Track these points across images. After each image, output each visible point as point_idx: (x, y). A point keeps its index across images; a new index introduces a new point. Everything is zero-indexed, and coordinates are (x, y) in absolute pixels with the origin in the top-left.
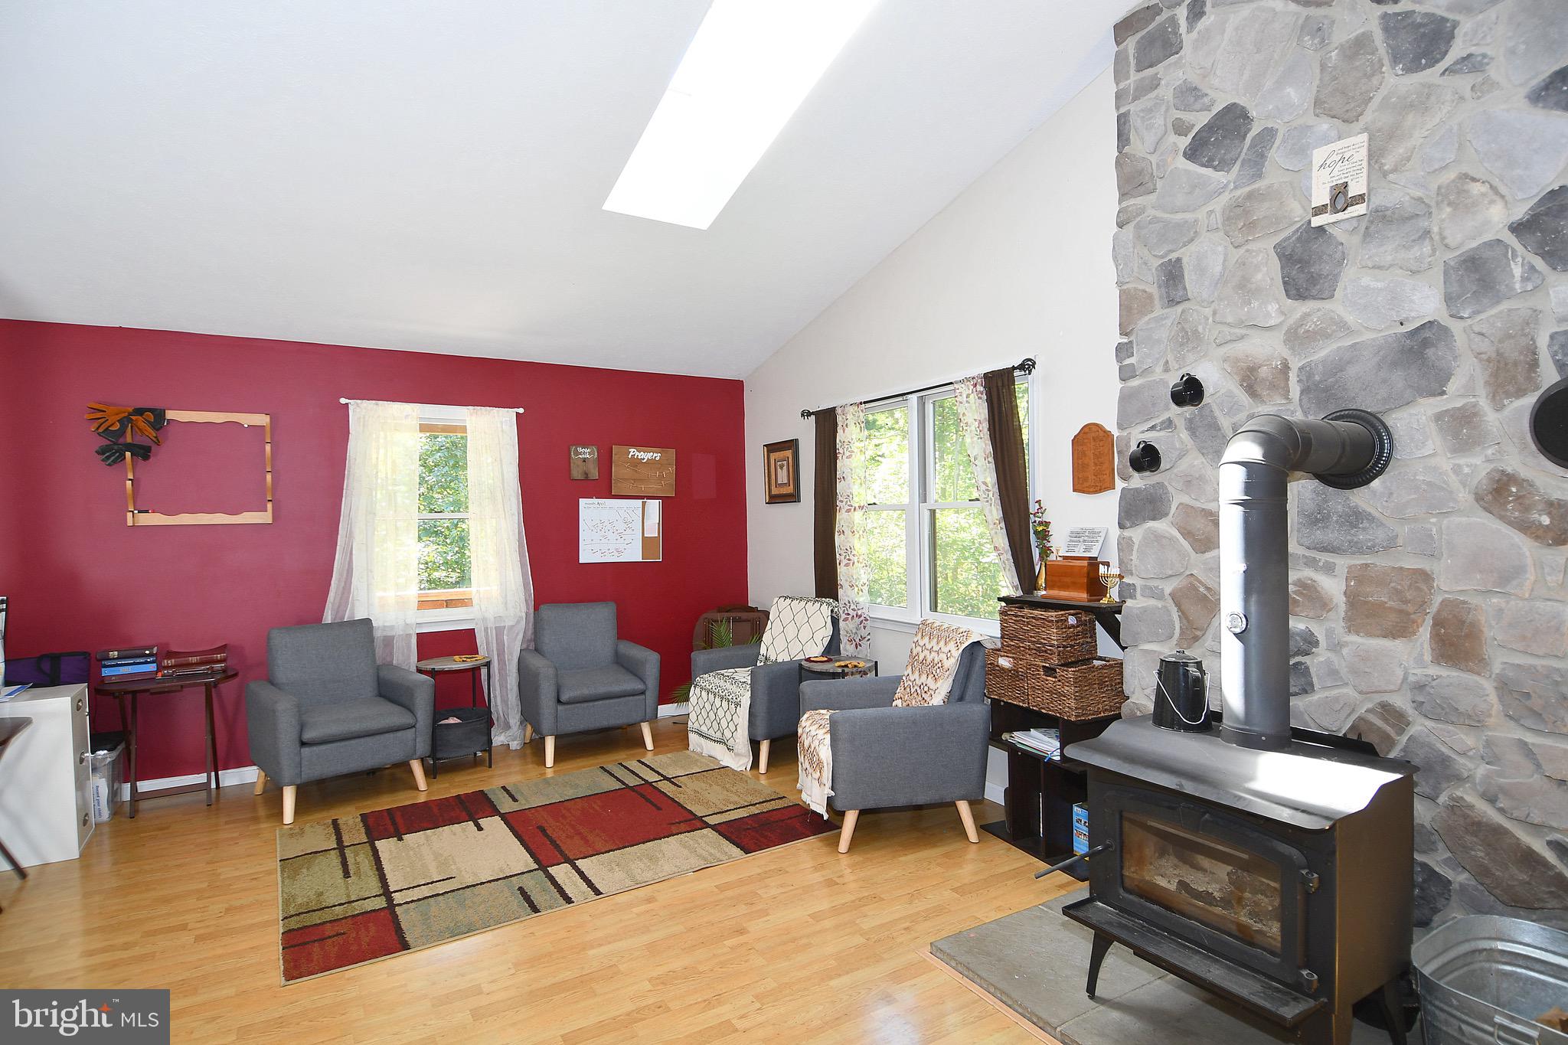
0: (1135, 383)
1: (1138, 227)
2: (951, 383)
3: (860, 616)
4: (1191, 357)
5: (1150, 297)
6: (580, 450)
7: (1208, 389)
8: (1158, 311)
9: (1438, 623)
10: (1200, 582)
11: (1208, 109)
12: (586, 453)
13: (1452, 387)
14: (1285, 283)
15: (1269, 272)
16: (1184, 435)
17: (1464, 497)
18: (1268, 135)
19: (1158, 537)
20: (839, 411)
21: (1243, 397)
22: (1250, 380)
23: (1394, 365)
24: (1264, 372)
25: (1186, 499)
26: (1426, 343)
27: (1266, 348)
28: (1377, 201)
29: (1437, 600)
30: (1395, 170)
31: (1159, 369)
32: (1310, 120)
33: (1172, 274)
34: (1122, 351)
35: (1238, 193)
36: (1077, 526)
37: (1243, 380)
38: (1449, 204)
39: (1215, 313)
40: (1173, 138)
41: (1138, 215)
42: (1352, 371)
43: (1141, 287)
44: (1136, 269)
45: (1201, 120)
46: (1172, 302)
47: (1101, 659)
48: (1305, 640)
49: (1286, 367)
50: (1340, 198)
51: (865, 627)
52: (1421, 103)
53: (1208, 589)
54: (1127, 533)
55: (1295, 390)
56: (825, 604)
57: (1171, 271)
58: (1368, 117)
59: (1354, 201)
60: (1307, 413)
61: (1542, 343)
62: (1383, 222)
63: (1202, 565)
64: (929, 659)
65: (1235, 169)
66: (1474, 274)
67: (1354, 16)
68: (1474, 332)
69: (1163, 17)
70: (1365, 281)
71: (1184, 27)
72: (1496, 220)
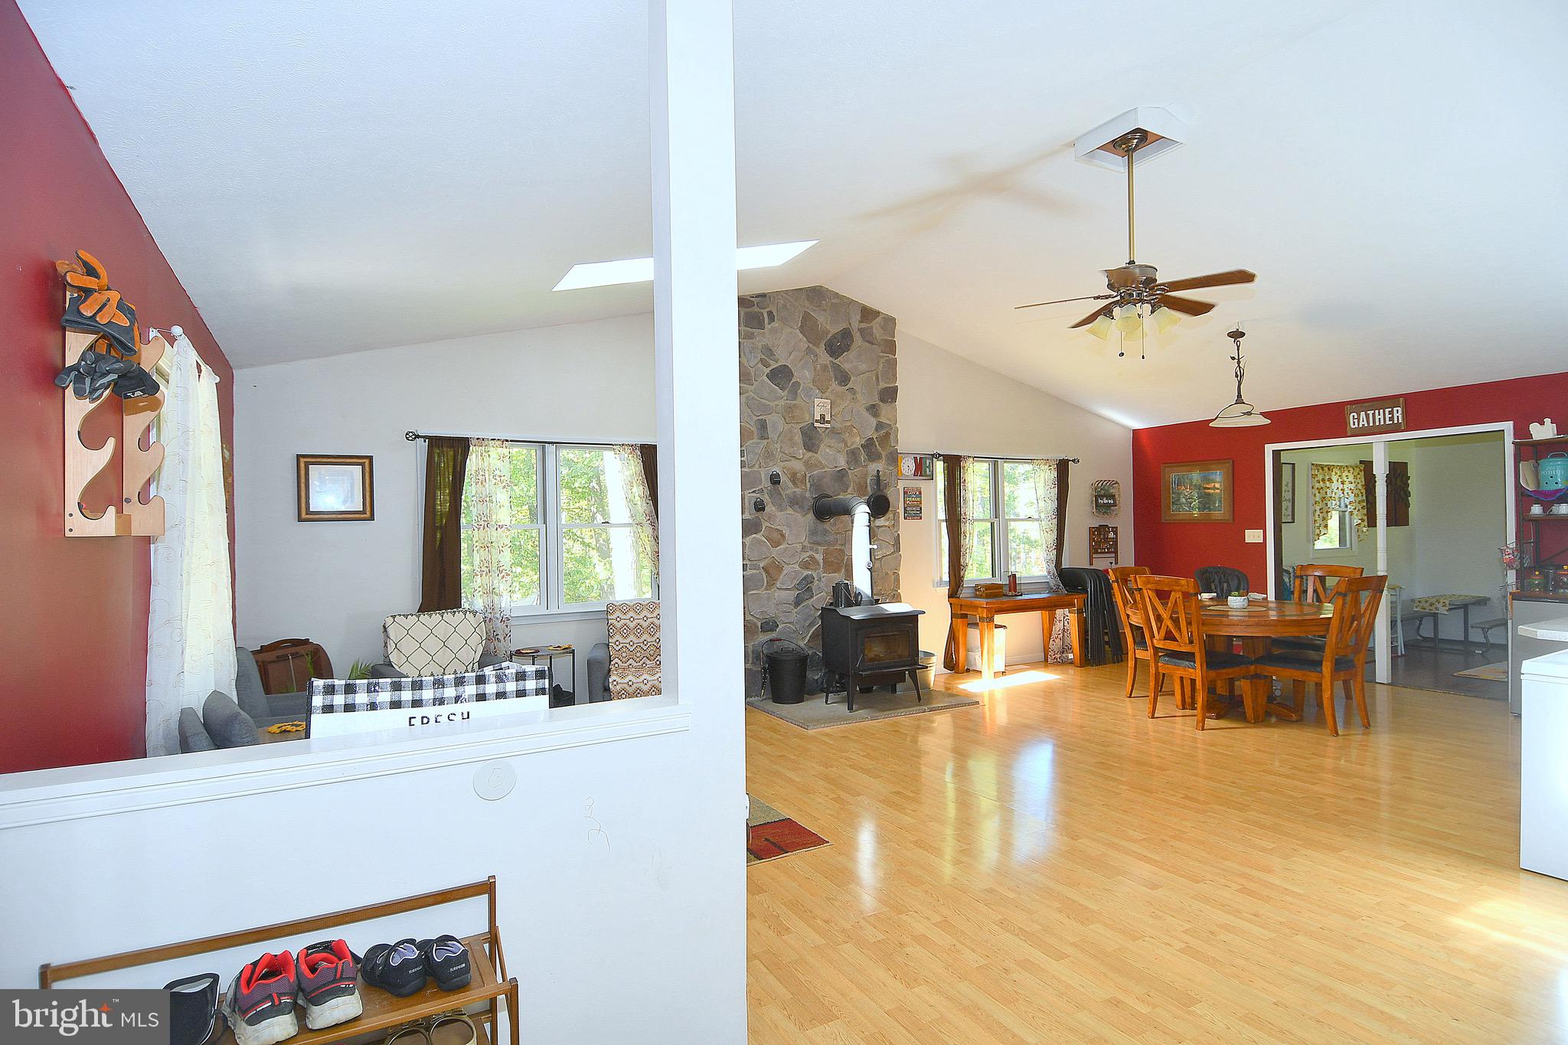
0: (748, 469)
1: (748, 399)
3: (505, 618)
4: (773, 464)
5: (753, 432)
7: (781, 478)
8: (757, 440)
10: (776, 560)
11: (777, 361)
13: (850, 491)
14: (804, 443)
15: (798, 438)
16: (766, 496)
18: (797, 384)
19: (759, 541)
20: (474, 442)
21: (790, 485)
22: (794, 478)
23: (835, 480)
24: (797, 475)
25: (768, 524)
26: (843, 476)
27: (798, 466)
28: (832, 424)
29: (846, 558)
30: (835, 416)
31: (757, 466)
32: (812, 386)
33: (763, 426)
35: (788, 402)
37: (791, 477)
38: (849, 433)
39: (781, 447)
40: (761, 366)
41: (747, 393)
42: (825, 480)
43: (749, 426)
44: (747, 418)
45: (774, 365)
46: (762, 438)
48: (812, 578)
49: (805, 475)
50: (823, 419)
51: (507, 626)
52: (842, 396)
53: (778, 562)
55: (808, 484)
56: (461, 612)
57: (762, 424)
58: (827, 394)
59: (828, 422)
60: (812, 493)
61: (868, 482)
62: (833, 432)
63: (775, 552)
64: (645, 625)
65: (786, 392)
66: (853, 456)
67: (825, 358)
68: (853, 474)
69: (756, 309)
70: (827, 450)
71: (766, 321)
72: (858, 441)
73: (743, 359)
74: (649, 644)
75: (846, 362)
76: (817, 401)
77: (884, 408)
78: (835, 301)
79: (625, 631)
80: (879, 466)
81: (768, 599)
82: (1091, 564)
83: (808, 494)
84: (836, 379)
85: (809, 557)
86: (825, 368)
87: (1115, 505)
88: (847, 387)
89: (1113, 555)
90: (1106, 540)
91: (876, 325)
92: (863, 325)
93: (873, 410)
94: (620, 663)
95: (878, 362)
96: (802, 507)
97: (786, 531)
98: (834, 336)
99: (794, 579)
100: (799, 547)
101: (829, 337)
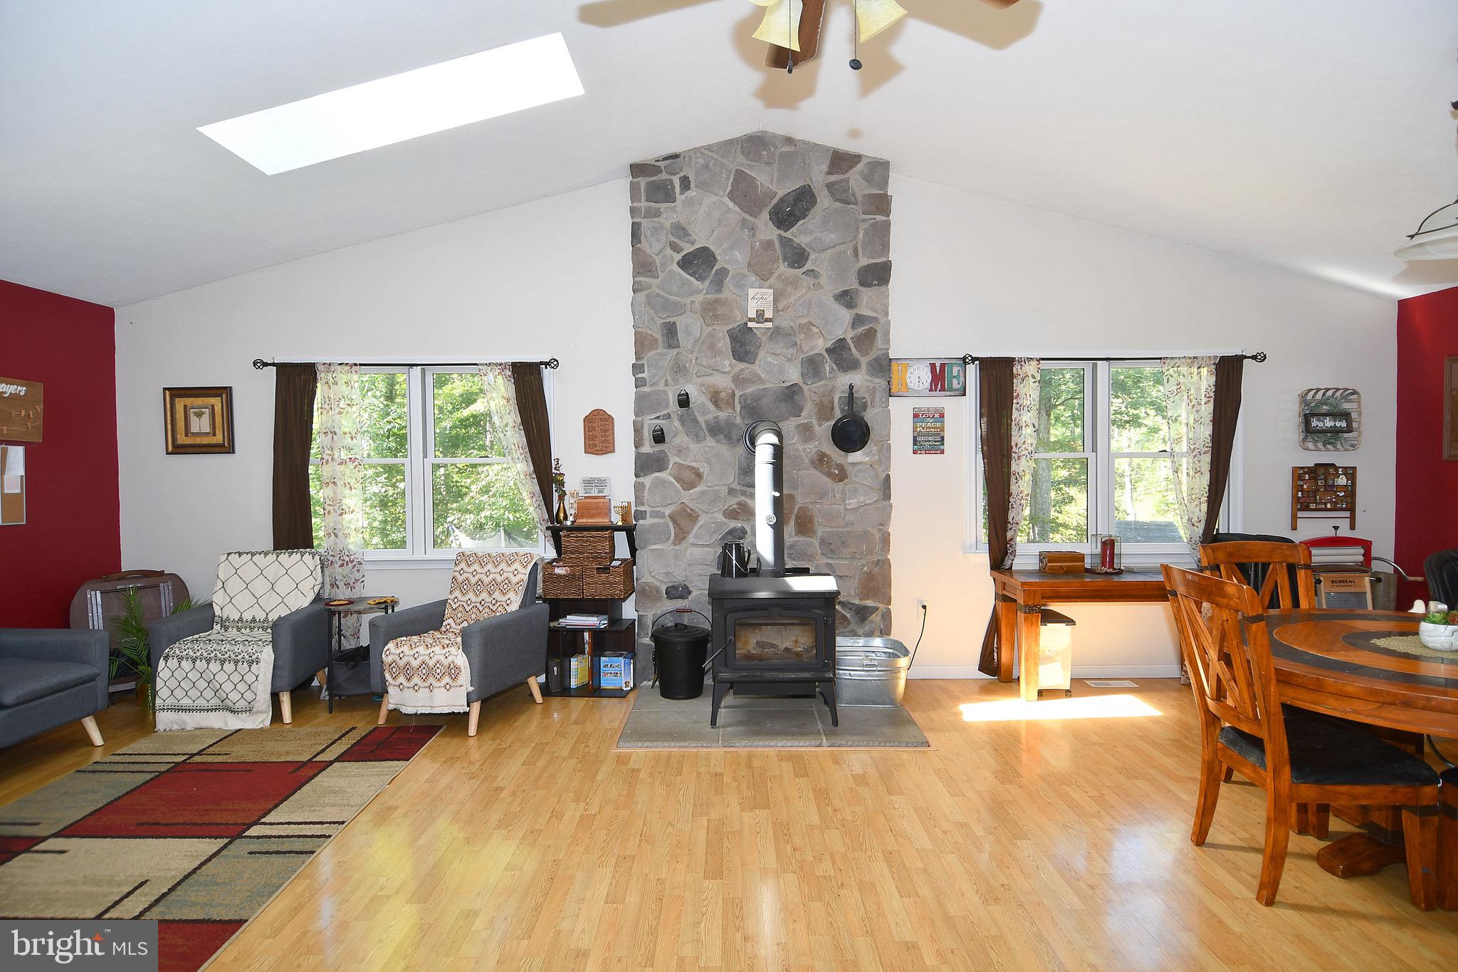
0: (646, 389)
1: (647, 296)
2: (476, 364)
3: (353, 561)
4: (682, 380)
5: (656, 340)
7: (692, 399)
8: (661, 350)
9: (797, 517)
10: (688, 507)
11: (693, 243)
13: (803, 414)
14: (732, 351)
15: (725, 344)
16: (677, 423)
17: (806, 461)
18: (723, 272)
19: (661, 482)
20: (321, 368)
21: (711, 407)
22: (715, 398)
23: (781, 400)
24: (723, 395)
25: (678, 460)
26: (794, 393)
27: (723, 382)
28: (776, 323)
29: (797, 507)
30: (782, 311)
31: (662, 383)
32: (747, 273)
33: (670, 332)
34: (637, 368)
35: (709, 296)
36: (589, 475)
37: (712, 398)
38: (804, 333)
39: (697, 359)
40: (669, 251)
41: (647, 289)
42: (764, 401)
43: (650, 332)
44: (646, 321)
45: (688, 249)
46: (670, 346)
47: (618, 560)
48: (742, 532)
49: (734, 394)
50: (760, 316)
52: (794, 283)
53: (691, 510)
54: (640, 480)
55: (738, 407)
56: (307, 554)
57: (670, 329)
58: (771, 281)
59: (767, 320)
60: (743, 418)
61: (836, 400)
62: (777, 333)
63: (688, 497)
64: (486, 580)
65: (707, 282)
66: (812, 366)
67: (767, 230)
68: (811, 391)
69: (664, 176)
70: (769, 359)
71: (678, 189)
72: (820, 345)
73: (644, 245)
74: (498, 604)
75: (801, 234)
76: (752, 292)
77: (867, 297)
78: (786, 149)
79: (465, 587)
80: (859, 379)
81: (676, 557)
82: (1294, 528)
83: (738, 420)
84: (785, 259)
85: (740, 504)
86: (768, 245)
87: (1349, 429)
88: (805, 269)
89: (1347, 514)
90: (1332, 488)
91: (855, 178)
92: (833, 178)
93: (846, 298)
94: (453, 624)
95: (858, 228)
96: (728, 437)
97: (704, 469)
98: (782, 200)
99: (714, 532)
100: (724, 490)
101: (775, 201)
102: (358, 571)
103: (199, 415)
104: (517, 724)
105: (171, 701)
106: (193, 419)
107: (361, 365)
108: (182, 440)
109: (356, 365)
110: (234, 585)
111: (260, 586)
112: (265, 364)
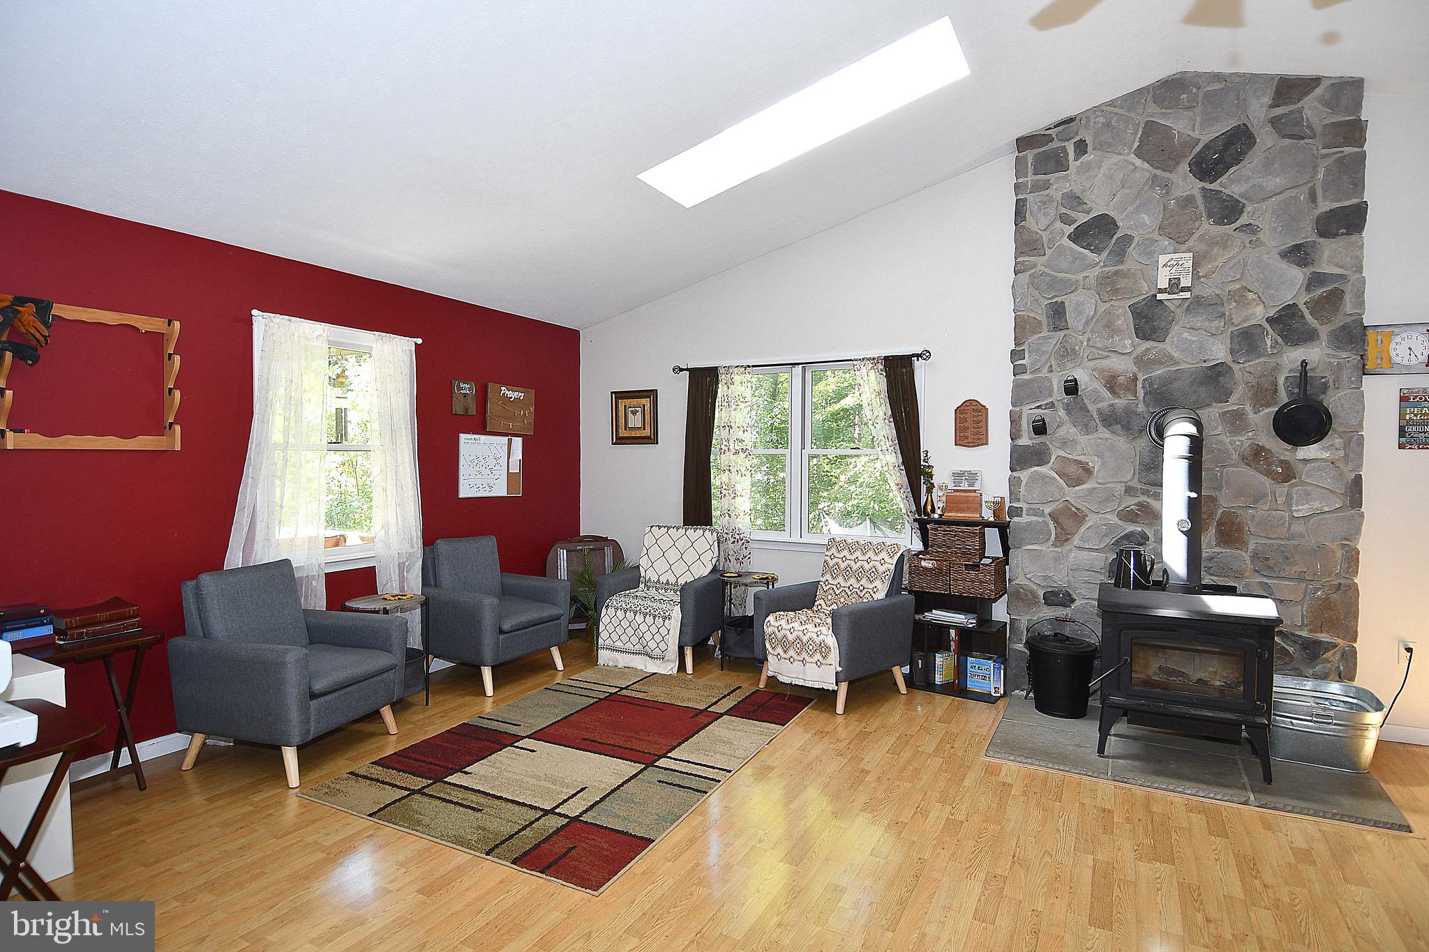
0: (1025, 377)
1: (1031, 276)
2: (851, 360)
3: (742, 540)
4: (1069, 365)
5: (1040, 322)
6: (462, 385)
7: (1081, 386)
8: (1045, 333)
9: (1220, 524)
10: (1072, 505)
11: (1088, 212)
12: (466, 388)
13: (1232, 399)
14: (1135, 329)
15: (1125, 321)
16: (1062, 413)
17: (1235, 456)
18: (1128, 239)
19: (1044, 477)
20: (722, 371)
21: (1106, 393)
22: (1112, 383)
23: (1201, 383)
24: (1121, 379)
25: (1062, 453)
26: (1219, 374)
27: (1122, 365)
28: (1196, 292)
29: (1220, 511)
30: (1205, 277)
31: (1046, 370)
32: (1156, 237)
33: (1058, 313)
34: (1016, 355)
35: (1107, 269)
36: (958, 469)
37: (1107, 383)
38: (1235, 301)
39: (1089, 340)
40: (1059, 224)
41: (1032, 268)
42: (1176, 385)
43: (1032, 315)
44: (1029, 304)
45: (1083, 219)
46: (1056, 329)
47: (988, 557)
48: (1143, 537)
49: (1135, 379)
50: (1174, 286)
52: (1224, 243)
53: (1077, 509)
54: (1015, 474)
55: (1141, 393)
56: (708, 531)
57: (1057, 309)
58: (1190, 243)
59: (1184, 289)
60: (1147, 406)
61: (1281, 381)
62: (1197, 304)
63: (1073, 495)
64: (855, 567)
65: (1105, 254)
66: (1247, 341)
67: (1185, 183)
68: (1245, 372)
69: (1055, 144)
70: (1185, 335)
71: (1071, 156)
72: (1259, 314)
73: (1030, 223)
74: (866, 590)
75: (1232, 184)
76: (1163, 259)
77: (1329, 250)
78: (1214, 87)
79: (835, 571)
80: (1315, 354)
81: (1057, 560)
83: (1141, 408)
84: (1209, 216)
85: (1139, 504)
86: (1188, 201)
88: (1237, 224)
91: (1311, 103)
92: (1280, 111)
93: (1299, 254)
94: (824, 605)
95: (1315, 167)
96: (1127, 428)
97: (1094, 463)
98: (1207, 147)
99: (1106, 535)
100: (1120, 488)
101: (1198, 149)
102: (746, 548)
103: (634, 413)
104: (882, 710)
105: (609, 642)
106: (630, 416)
107: (753, 366)
108: (623, 433)
109: (749, 366)
110: (655, 553)
111: (673, 555)
112: (682, 370)
